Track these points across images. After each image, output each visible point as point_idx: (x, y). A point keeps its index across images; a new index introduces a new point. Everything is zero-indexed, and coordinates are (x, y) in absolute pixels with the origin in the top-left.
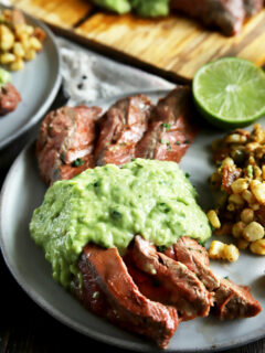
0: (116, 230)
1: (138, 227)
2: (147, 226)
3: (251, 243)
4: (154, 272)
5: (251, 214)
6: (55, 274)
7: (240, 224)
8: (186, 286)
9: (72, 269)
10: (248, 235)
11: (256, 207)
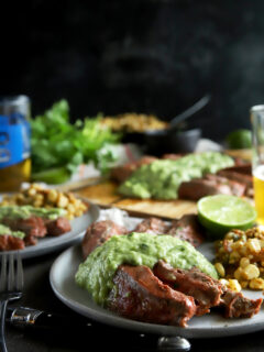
0: (144, 256)
1: (161, 255)
2: (168, 255)
3: (250, 281)
4: (174, 278)
5: (248, 261)
6: (94, 294)
7: (240, 269)
8: (201, 282)
9: (108, 284)
10: (247, 273)
11: (251, 257)
